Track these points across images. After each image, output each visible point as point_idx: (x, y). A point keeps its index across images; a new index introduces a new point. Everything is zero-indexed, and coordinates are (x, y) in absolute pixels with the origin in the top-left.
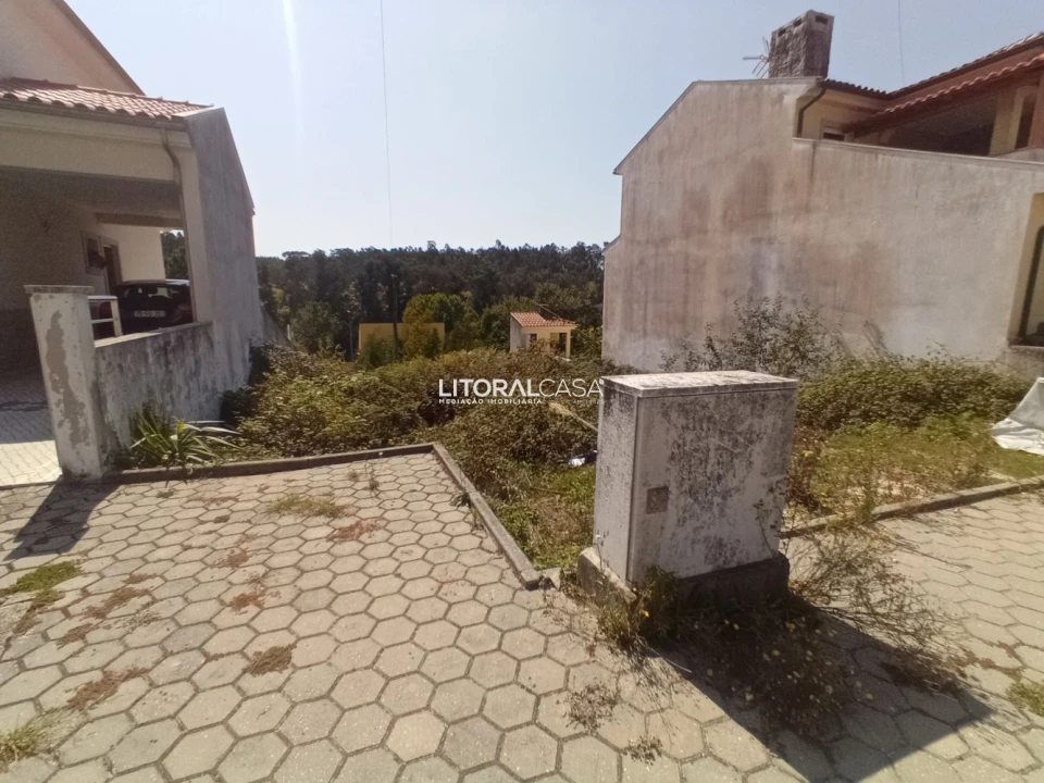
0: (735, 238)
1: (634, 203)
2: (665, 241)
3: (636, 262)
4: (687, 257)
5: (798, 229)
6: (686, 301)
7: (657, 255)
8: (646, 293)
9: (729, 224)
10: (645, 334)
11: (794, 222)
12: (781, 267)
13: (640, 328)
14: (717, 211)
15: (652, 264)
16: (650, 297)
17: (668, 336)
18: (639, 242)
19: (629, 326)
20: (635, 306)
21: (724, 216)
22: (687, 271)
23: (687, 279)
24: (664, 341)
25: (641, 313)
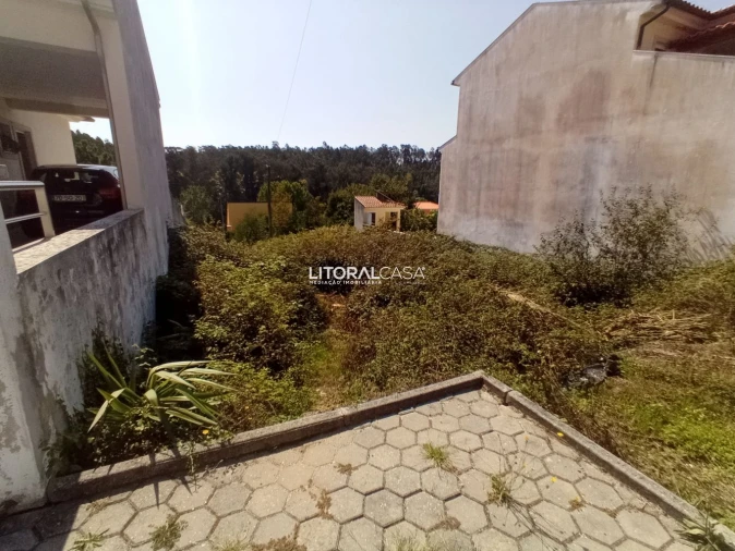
0: (569, 137)
1: (471, 107)
2: (500, 140)
3: (471, 157)
4: (521, 153)
5: (634, 129)
6: (518, 189)
7: (491, 152)
8: (480, 182)
9: (563, 125)
10: (478, 214)
11: (630, 123)
12: (614, 162)
13: (474, 209)
14: (551, 115)
15: (486, 159)
16: (484, 185)
17: (500, 217)
18: (475, 142)
19: (463, 208)
20: (469, 193)
21: (559, 120)
22: (520, 165)
23: (520, 171)
24: (496, 220)
25: (474, 198)
